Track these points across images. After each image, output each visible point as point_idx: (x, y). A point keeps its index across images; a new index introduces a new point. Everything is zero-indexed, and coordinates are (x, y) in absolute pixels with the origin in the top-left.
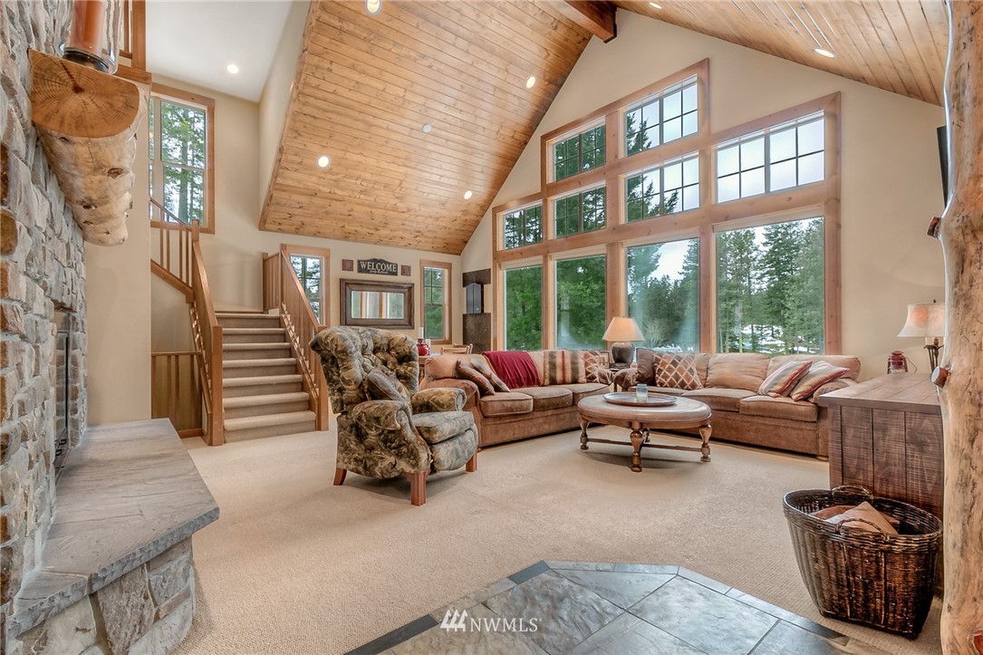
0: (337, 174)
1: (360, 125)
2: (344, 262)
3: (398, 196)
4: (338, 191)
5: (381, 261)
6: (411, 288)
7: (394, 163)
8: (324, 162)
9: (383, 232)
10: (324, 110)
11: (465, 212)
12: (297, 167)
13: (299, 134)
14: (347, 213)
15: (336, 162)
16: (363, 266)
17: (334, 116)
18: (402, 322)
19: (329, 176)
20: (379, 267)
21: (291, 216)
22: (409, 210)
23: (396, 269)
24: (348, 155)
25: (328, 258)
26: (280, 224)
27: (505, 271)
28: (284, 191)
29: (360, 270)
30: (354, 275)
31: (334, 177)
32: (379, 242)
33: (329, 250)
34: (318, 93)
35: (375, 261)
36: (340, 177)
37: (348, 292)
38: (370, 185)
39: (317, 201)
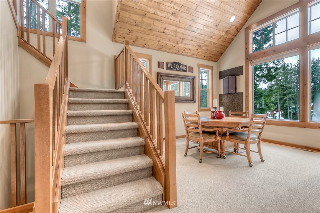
2: (159, 63)
4: (159, 13)
5: (178, 63)
6: (194, 79)
9: (181, 45)
11: (227, 32)
14: (162, 30)
16: (169, 66)
18: (189, 99)
20: (177, 67)
21: (131, 31)
23: (186, 69)
25: (150, 61)
27: (253, 66)
29: (168, 68)
30: (164, 71)
32: (177, 53)
33: (151, 56)
35: (175, 63)
37: (162, 81)
38: (178, 9)
39: (146, 20)
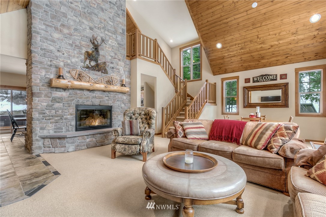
0: (227, 47)
1: (223, 26)
3: (260, 42)
4: (231, 53)
5: (266, 75)
6: (286, 85)
7: (248, 30)
8: (219, 46)
10: (209, 29)
12: (212, 52)
13: (207, 41)
14: (240, 60)
15: (223, 44)
16: (255, 79)
17: (213, 29)
19: (224, 50)
20: (265, 78)
21: (220, 68)
22: (272, 46)
23: (276, 77)
24: (226, 39)
25: (238, 80)
26: (219, 72)
28: (213, 61)
29: (254, 82)
30: (251, 84)
31: (226, 49)
33: (239, 76)
34: (204, 25)
35: (262, 76)
36: (228, 48)
37: (247, 92)
38: (243, 45)
39: (226, 60)
